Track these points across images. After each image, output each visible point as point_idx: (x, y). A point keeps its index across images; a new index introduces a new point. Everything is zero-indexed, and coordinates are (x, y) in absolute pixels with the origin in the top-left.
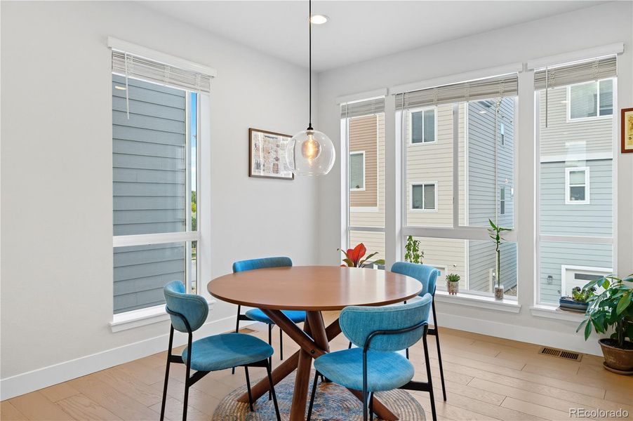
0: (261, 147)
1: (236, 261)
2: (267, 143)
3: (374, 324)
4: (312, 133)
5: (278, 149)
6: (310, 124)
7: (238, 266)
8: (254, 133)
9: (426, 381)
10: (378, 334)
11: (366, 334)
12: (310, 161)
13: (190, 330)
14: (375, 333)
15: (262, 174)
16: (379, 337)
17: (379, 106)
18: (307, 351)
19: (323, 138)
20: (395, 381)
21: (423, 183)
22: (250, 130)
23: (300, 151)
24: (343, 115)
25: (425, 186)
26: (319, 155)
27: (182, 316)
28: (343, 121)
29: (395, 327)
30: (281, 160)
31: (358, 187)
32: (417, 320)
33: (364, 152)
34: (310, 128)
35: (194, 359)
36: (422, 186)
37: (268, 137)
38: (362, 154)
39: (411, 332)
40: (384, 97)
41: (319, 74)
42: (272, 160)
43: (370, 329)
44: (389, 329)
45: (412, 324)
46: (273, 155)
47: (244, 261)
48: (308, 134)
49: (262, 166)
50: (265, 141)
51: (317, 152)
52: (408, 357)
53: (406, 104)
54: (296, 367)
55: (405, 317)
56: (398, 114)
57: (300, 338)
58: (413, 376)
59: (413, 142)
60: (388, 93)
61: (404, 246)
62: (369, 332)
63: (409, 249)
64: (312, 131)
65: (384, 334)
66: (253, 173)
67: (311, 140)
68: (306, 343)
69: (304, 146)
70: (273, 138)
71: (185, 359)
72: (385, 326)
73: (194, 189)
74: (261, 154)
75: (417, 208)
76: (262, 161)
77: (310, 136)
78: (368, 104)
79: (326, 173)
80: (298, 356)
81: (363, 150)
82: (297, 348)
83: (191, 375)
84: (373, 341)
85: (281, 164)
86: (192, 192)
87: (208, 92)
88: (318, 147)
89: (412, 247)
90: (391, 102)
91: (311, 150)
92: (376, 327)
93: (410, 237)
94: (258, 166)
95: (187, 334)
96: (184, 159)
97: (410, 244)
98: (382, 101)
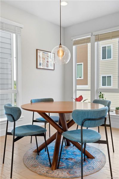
0: (41, 57)
1: (32, 99)
2: (44, 55)
3: (85, 116)
4: (61, 47)
5: (48, 58)
6: (61, 43)
7: (33, 101)
8: (38, 51)
9: (105, 140)
10: (86, 120)
11: (82, 120)
12: (60, 58)
13: (14, 120)
14: (85, 120)
15: (42, 67)
16: (87, 121)
17: (88, 40)
18: (60, 132)
19: (66, 49)
20: (93, 140)
21: (107, 76)
22: (37, 50)
23: (57, 54)
24: (74, 44)
25: (107, 77)
26: (64, 56)
27: (11, 115)
28: (74, 47)
29: (93, 118)
30: (49, 62)
31: (80, 77)
32: (102, 115)
33: (83, 63)
34: (60, 45)
35: (16, 132)
36: (106, 77)
37: (44, 53)
38: (82, 64)
39: (100, 120)
40: (90, 36)
41: (64, 28)
42: (46, 62)
43: (83, 118)
44: (91, 118)
45: (100, 117)
46: (46, 60)
47: (35, 99)
48: (60, 47)
49: (42, 64)
50: (43, 54)
51: (63, 54)
52: (99, 132)
53: (99, 39)
54: (55, 139)
55: (97, 114)
56: (96, 43)
57: (57, 127)
58: (100, 138)
59: (103, 59)
60: (92, 34)
61: (98, 96)
62: (84, 119)
63: (100, 97)
64: (61, 46)
65: (89, 120)
66: (38, 67)
67: (61, 50)
68: (59, 129)
69: (58, 52)
70: (46, 53)
71: (13, 133)
72: (89, 117)
73: (15, 80)
74: (41, 59)
75: (104, 85)
76: (42, 62)
77: (61, 48)
78: (84, 39)
79: (67, 63)
80: (56, 134)
81: (82, 62)
82: (56, 131)
83: (15, 138)
84: (85, 123)
85: (49, 64)
86: (14, 81)
87: (20, 34)
88: (64, 52)
89: (101, 96)
90: (93, 38)
91: (61, 53)
92: (86, 118)
93: (101, 93)
94: (40, 64)
95: (13, 123)
96: (11, 64)
97: (100, 95)
98: (89, 38)
